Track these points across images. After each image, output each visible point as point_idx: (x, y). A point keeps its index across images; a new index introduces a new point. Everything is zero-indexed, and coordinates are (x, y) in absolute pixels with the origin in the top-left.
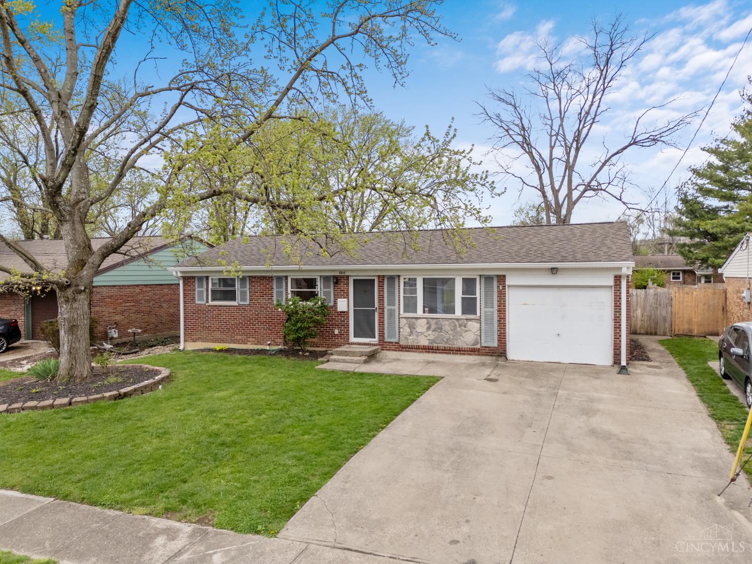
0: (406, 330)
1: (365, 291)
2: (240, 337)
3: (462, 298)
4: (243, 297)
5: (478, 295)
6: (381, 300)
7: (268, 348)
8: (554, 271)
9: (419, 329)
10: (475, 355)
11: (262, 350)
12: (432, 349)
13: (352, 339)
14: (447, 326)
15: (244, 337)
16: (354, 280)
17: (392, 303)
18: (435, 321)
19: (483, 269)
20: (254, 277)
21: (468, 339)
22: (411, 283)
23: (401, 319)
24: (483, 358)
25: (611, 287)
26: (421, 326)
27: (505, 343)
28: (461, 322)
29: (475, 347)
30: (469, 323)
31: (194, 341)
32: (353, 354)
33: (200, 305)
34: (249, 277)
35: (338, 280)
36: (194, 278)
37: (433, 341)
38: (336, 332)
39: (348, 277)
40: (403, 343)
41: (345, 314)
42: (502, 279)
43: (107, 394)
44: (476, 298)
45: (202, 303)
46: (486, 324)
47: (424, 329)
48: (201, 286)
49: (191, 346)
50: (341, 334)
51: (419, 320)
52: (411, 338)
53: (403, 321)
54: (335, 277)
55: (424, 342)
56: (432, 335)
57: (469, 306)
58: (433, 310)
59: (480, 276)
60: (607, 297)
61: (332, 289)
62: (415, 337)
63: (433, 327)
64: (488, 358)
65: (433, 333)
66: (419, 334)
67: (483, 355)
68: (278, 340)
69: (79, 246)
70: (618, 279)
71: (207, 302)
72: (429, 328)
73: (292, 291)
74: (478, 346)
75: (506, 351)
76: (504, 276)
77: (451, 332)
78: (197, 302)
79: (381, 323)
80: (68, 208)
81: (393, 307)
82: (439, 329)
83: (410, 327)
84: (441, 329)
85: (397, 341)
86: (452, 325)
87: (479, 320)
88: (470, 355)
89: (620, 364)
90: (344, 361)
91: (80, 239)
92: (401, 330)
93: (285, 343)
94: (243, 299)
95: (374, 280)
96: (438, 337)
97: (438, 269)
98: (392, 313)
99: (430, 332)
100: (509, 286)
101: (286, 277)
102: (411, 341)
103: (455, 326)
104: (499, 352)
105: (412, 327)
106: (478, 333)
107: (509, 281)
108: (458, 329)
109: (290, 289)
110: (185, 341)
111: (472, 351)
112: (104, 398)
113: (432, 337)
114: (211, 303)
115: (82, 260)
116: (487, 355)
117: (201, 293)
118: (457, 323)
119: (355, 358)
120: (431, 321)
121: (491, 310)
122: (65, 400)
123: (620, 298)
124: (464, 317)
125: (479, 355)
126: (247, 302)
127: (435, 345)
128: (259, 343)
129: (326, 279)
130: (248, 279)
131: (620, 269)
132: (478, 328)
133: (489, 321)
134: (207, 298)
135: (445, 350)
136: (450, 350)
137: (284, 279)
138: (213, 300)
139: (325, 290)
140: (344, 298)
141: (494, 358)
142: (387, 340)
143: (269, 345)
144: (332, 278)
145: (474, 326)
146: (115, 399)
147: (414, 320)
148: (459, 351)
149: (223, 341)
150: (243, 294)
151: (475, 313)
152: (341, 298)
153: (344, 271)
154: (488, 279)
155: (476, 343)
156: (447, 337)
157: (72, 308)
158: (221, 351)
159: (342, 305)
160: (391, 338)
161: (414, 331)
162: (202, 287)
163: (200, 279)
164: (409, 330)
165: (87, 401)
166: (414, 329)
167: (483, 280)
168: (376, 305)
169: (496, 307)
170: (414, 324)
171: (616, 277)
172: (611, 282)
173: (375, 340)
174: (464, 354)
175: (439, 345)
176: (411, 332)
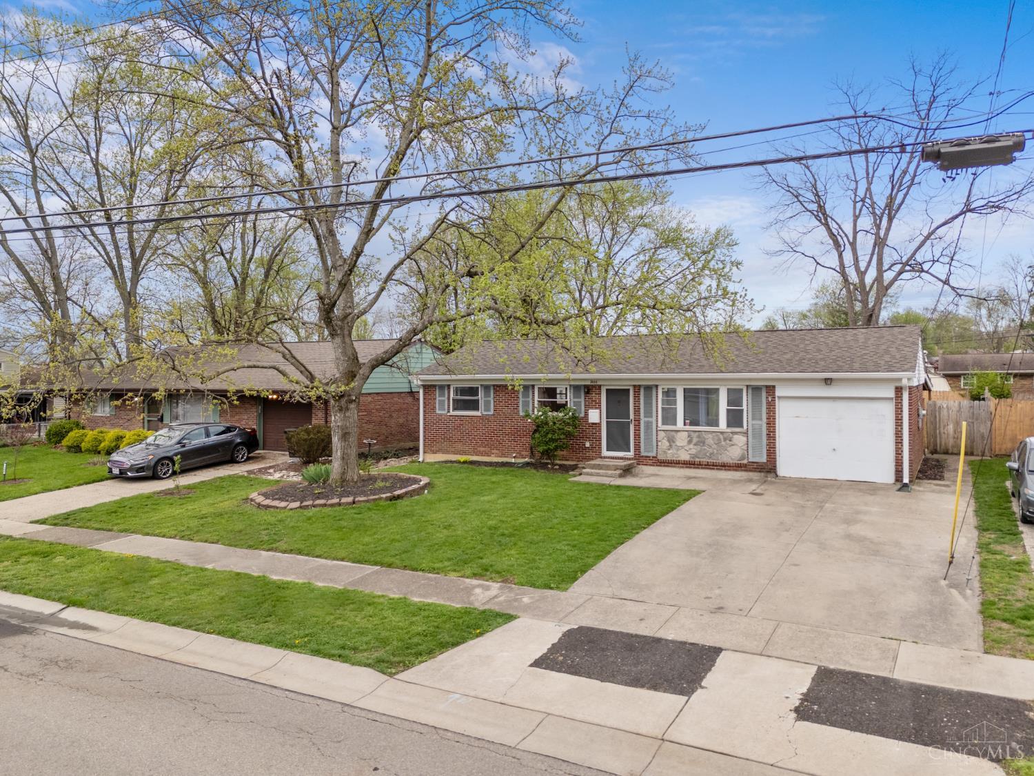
0: (664, 444)
1: (619, 402)
2: (482, 449)
3: (728, 410)
4: (487, 406)
5: (744, 407)
6: (637, 411)
7: (513, 460)
8: (828, 381)
9: (679, 443)
10: (742, 470)
11: (507, 463)
12: (694, 464)
13: (605, 453)
14: (710, 440)
15: (487, 449)
16: (607, 390)
17: (648, 413)
18: (697, 434)
19: (750, 380)
20: (497, 386)
21: (733, 453)
22: (670, 393)
23: (659, 432)
24: (751, 474)
25: (892, 399)
26: (681, 439)
27: (775, 459)
28: (725, 435)
29: (742, 462)
30: (736, 436)
31: (434, 452)
32: (607, 467)
33: (441, 415)
34: (494, 385)
35: (589, 390)
36: (434, 386)
37: (695, 456)
38: (588, 445)
39: (600, 386)
40: (660, 457)
41: (598, 425)
42: (771, 390)
43: (384, 496)
44: (742, 410)
45: (443, 412)
46: (754, 437)
47: (684, 443)
48: (442, 395)
49: (431, 458)
50: (592, 446)
51: (679, 434)
52: (669, 452)
53: (662, 434)
54: (586, 386)
55: (685, 456)
56: (694, 450)
57: (735, 419)
58: (695, 423)
59: (747, 386)
60: (888, 410)
61: (582, 400)
62: (675, 451)
63: (695, 440)
64: (756, 474)
65: (695, 447)
66: (678, 448)
67: (750, 471)
68: (524, 453)
69: (349, 358)
70: (899, 390)
71: (449, 412)
72: (690, 442)
73: (539, 401)
74: (745, 462)
75: (775, 467)
76: (774, 387)
77: (715, 446)
78: (438, 412)
79: (637, 436)
80: (339, 323)
81: (650, 419)
82: (702, 442)
83: (669, 441)
84: (704, 443)
85: (654, 454)
86: (716, 438)
87: (746, 434)
88: (736, 470)
89: (902, 481)
90: (598, 475)
91: (350, 352)
92: (659, 444)
93: (532, 455)
94: (487, 409)
95: (629, 390)
96: (700, 451)
97: (700, 379)
98: (648, 425)
99: (691, 446)
100: (779, 397)
101: (533, 386)
102: (671, 455)
103: (719, 439)
104: (768, 468)
105: (671, 441)
106: (745, 447)
107: (778, 393)
108: (723, 443)
109: (536, 398)
110: (425, 452)
111: (738, 467)
112: (381, 498)
113: (693, 451)
114: (452, 413)
115: (352, 372)
116: (755, 471)
117: (442, 403)
118: (721, 437)
119: (610, 472)
120: (692, 433)
121: (759, 422)
122: (350, 499)
123: (902, 411)
124: (729, 430)
125: (745, 471)
126: (492, 412)
127: (697, 460)
128: (503, 455)
129: (576, 388)
130: (492, 388)
131: (900, 380)
132: (745, 442)
133: (757, 435)
134: (449, 407)
135: (708, 465)
136: (713, 465)
137: (531, 388)
138: (455, 409)
139: (576, 400)
140: (596, 408)
141: (763, 474)
142: (643, 453)
143: (514, 457)
144: (583, 388)
145: (740, 440)
146: (391, 500)
147: (673, 433)
148: (724, 466)
149: (464, 453)
150: (487, 404)
151: (742, 426)
152: (592, 408)
153: (596, 380)
154: (756, 390)
155: (743, 458)
156: (710, 450)
157: (345, 416)
158: (465, 462)
159: (594, 416)
160: (649, 452)
161: (673, 445)
162: (444, 396)
163: (442, 387)
164: (668, 444)
165: (367, 501)
166: (674, 442)
167: (750, 391)
168: (632, 416)
169: (765, 420)
170: (673, 437)
171: (897, 388)
172: (891, 393)
173: (631, 454)
174: (730, 470)
175: (702, 460)
176: (670, 446)
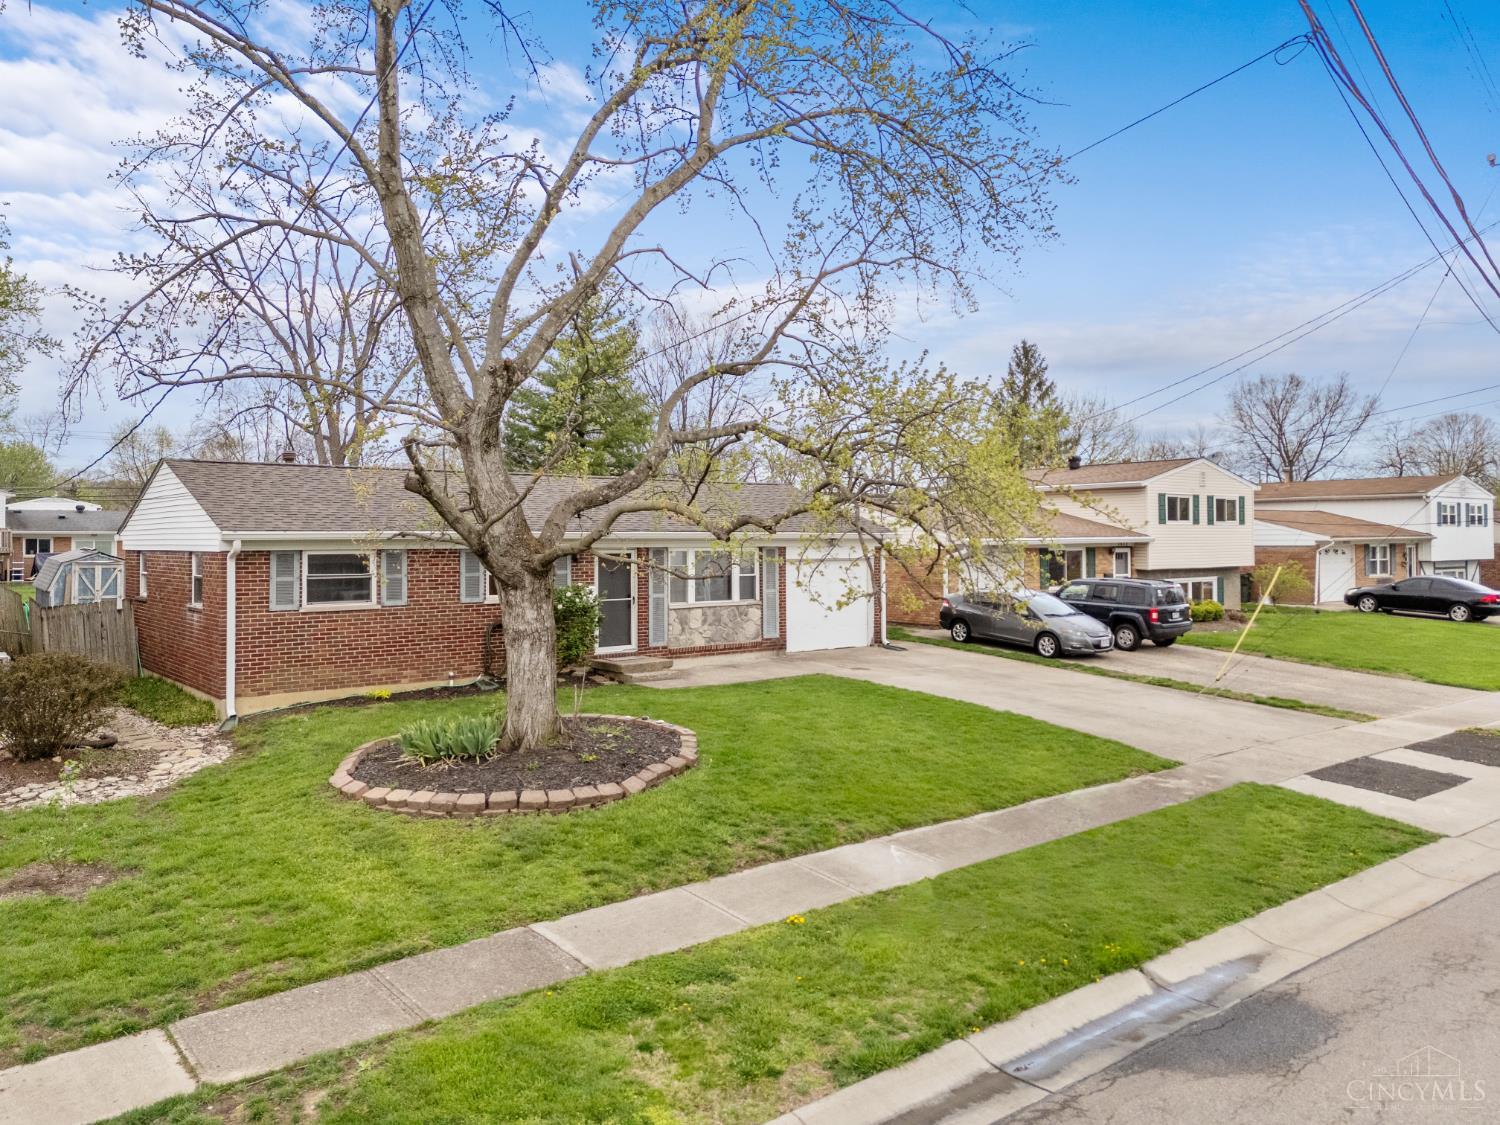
0: (677, 628)
3: (740, 578)
5: (757, 573)
6: (642, 585)
7: (452, 683)
8: (834, 542)
9: (693, 624)
10: (757, 651)
12: (710, 650)
13: (598, 649)
14: (725, 617)
16: (600, 559)
17: (659, 589)
19: (764, 540)
20: (417, 552)
21: (748, 632)
22: (676, 559)
23: (670, 612)
24: (765, 653)
26: (695, 620)
27: (786, 632)
28: (740, 609)
29: (757, 640)
30: (750, 610)
31: (262, 692)
33: (282, 614)
34: (406, 551)
36: (268, 554)
37: (711, 639)
40: (673, 647)
42: (782, 552)
44: (755, 577)
45: (286, 607)
46: (768, 608)
47: (698, 624)
48: (282, 571)
49: (254, 705)
51: (693, 612)
52: (682, 637)
53: (673, 615)
55: (700, 642)
56: (709, 632)
57: (748, 589)
59: (761, 549)
60: (863, 571)
61: (569, 572)
62: (688, 636)
63: (711, 619)
64: (770, 653)
65: (710, 628)
66: (692, 631)
67: (764, 650)
68: (467, 668)
70: (878, 551)
71: (299, 606)
72: (704, 622)
74: (759, 640)
75: (786, 641)
76: (785, 549)
77: (730, 625)
78: (273, 606)
79: (643, 621)
81: (660, 596)
82: (717, 621)
83: (681, 623)
84: (719, 621)
85: (664, 643)
86: (731, 614)
87: (760, 606)
88: (752, 651)
89: (880, 642)
92: (671, 628)
93: (487, 670)
94: (394, 594)
95: (631, 555)
96: (716, 633)
98: (659, 603)
99: (706, 627)
100: (789, 561)
102: (684, 642)
103: (734, 615)
104: (778, 645)
105: (684, 622)
106: (759, 622)
107: (788, 555)
108: (739, 619)
110: (237, 695)
111: (754, 647)
113: (708, 634)
114: (307, 607)
116: (769, 650)
117: (286, 588)
118: (736, 612)
120: (706, 610)
121: (772, 591)
124: (743, 603)
125: (761, 650)
126: (404, 601)
127: (713, 644)
128: (427, 677)
130: (403, 556)
132: (760, 616)
133: (771, 605)
134: (299, 597)
135: (724, 649)
136: (730, 649)
138: (311, 599)
141: (775, 652)
143: (451, 677)
145: (755, 614)
147: (686, 612)
148: (741, 648)
150: (394, 586)
151: (756, 597)
154: (768, 552)
155: (757, 636)
156: (726, 632)
160: (659, 640)
161: (686, 627)
162: (290, 573)
163: (285, 556)
164: (680, 628)
166: (687, 624)
167: (764, 554)
168: (634, 592)
169: (777, 588)
170: (686, 617)
171: (875, 549)
173: (633, 647)
174: (746, 652)
175: (718, 643)
176: (683, 629)
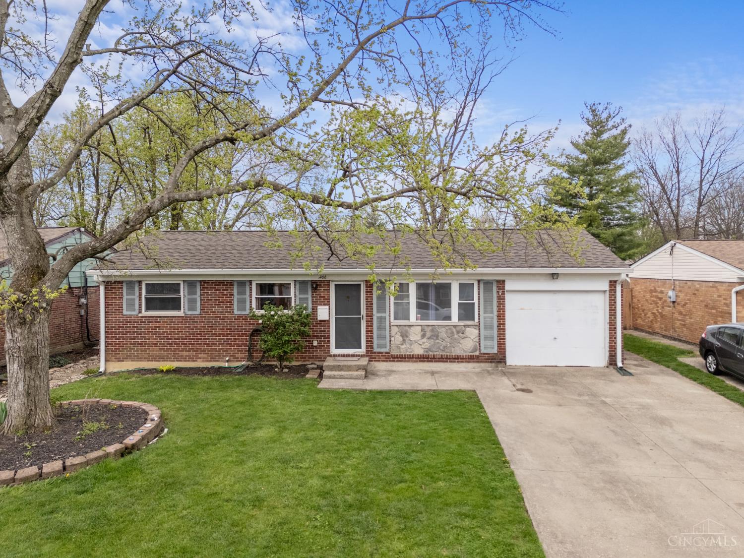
0: (398, 339)
1: (348, 297)
3: (459, 303)
5: (476, 301)
6: (369, 306)
7: (226, 365)
8: (554, 276)
9: (413, 337)
10: (474, 362)
11: (219, 368)
12: (428, 358)
13: (334, 351)
14: (443, 333)
16: (336, 285)
17: (382, 308)
18: (430, 328)
19: (482, 274)
20: (205, 282)
21: (466, 346)
22: (403, 288)
23: (392, 327)
24: (482, 365)
25: (605, 292)
26: (415, 334)
27: (505, 349)
28: (458, 328)
29: (474, 354)
30: (468, 329)
31: (120, 360)
32: (349, 368)
33: (129, 316)
34: (201, 282)
35: (317, 286)
36: (121, 283)
37: (429, 350)
38: (315, 343)
39: (328, 282)
40: (394, 352)
41: (326, 323)
42: (501, 284)
44: (474, 303)
45: (133, 313)
46: (485, 329)
47: (418, 337)
48: (131, 292)
49: (116, 367)
50: (320, 346)
51: (412, 328)
52: (403, 346)
53: (395, 330)
54: (313, 282)
55: (418, 351)
56: (427, 344)
57: (467, 312)
58: (424, 317)
60: (601, 303)
61: (309, 296)
62: (408, 346)
63: (428, 334)
64: (487, 364)
65: (428, 341)
66: (412, 343)
67: (481, 362)
68: (239, 356)
70: (613, 284)
71: (140, 312)
72: (423, 336)
73: (256, 298)
74: (477, 353)
75: (505, 357)
76: (504, 281)
77: (448, 340)
78: (125, 312)
79: (369, 332)
80: (14, 196)
81: (383, 315)
82: (435, 336)
83: (402, 336)
84: (437, 336)
85: (387, 350)
86: (449, 331)
87: (478, 326)
88: (469, 362)
89: (616, 365)
91: (32, 239)
92: (393, 339)
93: (250, 357)
94: (192, 307)
95: (360, 285)
96: (434, 344)
97: (430, 274)
98: (381, 321)
99: (425, 340)
100: (508, 291)
101: (250, 282)
102: (404, 350)
103: (453, 333)
104: (499, 358)
105: (404, 335)
106: (477, 339)
107: (508, 286)
108: (456, 336)
109: (254, 295)
110: (107, 360)
111: (471, 359)
112: (107, 455)
114: (144, 313)
115: (38, 267)
116: (486, 362)
118: (454, 330)
120: (426, 328)
121: (491, 315)
123: (615, 302)
124: (462, 323)
125: (478, 362)
126: (198, 312)
127: (431, 353)
128: (213, 359)
129: (302, 284)
130: (198, 285)
131: (619, 274)
132: (477, 335)
133: (489, 325)
134: (140, 305)
135: (442, 358)
136: (447, 358)
137: (248, 284)
138: (147, 309)
139: (302, 296)
140: (325, 305)
141: (493, 364)
142: (376, 350)
143: (228, 361)
144: (310, 283)
145: (472, 333)
146: (122, 455)
147: (407, 328)
148: (458, 359)
150: (192, 303)
151: (473, 320)
152: (320, 305)
153: (325, 276)
154: (488, 284)
155: (475, 350)
156: (443, 345)
157: (30, 332)
158: (169, 371)
159: (323, 313)
160: (381, 348)
161: (407, 339)
162: (134, 294)
163: (130, 284)
164: (401, 339)
166: (407, 337)
167: (482, 285)
168: (363, 311)
169: (495, 313)
170: (407, 331)
171: (611, 282)
173: (363, 350)
174: (462, 362)
175: (435, 353)
176: (404, 340)
